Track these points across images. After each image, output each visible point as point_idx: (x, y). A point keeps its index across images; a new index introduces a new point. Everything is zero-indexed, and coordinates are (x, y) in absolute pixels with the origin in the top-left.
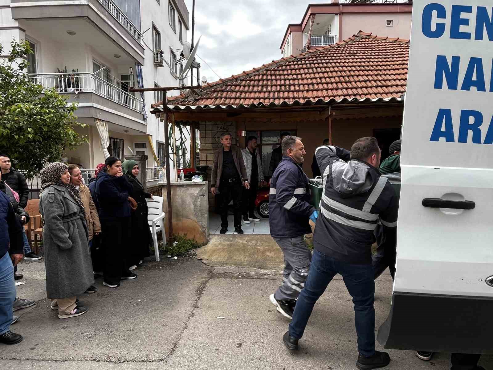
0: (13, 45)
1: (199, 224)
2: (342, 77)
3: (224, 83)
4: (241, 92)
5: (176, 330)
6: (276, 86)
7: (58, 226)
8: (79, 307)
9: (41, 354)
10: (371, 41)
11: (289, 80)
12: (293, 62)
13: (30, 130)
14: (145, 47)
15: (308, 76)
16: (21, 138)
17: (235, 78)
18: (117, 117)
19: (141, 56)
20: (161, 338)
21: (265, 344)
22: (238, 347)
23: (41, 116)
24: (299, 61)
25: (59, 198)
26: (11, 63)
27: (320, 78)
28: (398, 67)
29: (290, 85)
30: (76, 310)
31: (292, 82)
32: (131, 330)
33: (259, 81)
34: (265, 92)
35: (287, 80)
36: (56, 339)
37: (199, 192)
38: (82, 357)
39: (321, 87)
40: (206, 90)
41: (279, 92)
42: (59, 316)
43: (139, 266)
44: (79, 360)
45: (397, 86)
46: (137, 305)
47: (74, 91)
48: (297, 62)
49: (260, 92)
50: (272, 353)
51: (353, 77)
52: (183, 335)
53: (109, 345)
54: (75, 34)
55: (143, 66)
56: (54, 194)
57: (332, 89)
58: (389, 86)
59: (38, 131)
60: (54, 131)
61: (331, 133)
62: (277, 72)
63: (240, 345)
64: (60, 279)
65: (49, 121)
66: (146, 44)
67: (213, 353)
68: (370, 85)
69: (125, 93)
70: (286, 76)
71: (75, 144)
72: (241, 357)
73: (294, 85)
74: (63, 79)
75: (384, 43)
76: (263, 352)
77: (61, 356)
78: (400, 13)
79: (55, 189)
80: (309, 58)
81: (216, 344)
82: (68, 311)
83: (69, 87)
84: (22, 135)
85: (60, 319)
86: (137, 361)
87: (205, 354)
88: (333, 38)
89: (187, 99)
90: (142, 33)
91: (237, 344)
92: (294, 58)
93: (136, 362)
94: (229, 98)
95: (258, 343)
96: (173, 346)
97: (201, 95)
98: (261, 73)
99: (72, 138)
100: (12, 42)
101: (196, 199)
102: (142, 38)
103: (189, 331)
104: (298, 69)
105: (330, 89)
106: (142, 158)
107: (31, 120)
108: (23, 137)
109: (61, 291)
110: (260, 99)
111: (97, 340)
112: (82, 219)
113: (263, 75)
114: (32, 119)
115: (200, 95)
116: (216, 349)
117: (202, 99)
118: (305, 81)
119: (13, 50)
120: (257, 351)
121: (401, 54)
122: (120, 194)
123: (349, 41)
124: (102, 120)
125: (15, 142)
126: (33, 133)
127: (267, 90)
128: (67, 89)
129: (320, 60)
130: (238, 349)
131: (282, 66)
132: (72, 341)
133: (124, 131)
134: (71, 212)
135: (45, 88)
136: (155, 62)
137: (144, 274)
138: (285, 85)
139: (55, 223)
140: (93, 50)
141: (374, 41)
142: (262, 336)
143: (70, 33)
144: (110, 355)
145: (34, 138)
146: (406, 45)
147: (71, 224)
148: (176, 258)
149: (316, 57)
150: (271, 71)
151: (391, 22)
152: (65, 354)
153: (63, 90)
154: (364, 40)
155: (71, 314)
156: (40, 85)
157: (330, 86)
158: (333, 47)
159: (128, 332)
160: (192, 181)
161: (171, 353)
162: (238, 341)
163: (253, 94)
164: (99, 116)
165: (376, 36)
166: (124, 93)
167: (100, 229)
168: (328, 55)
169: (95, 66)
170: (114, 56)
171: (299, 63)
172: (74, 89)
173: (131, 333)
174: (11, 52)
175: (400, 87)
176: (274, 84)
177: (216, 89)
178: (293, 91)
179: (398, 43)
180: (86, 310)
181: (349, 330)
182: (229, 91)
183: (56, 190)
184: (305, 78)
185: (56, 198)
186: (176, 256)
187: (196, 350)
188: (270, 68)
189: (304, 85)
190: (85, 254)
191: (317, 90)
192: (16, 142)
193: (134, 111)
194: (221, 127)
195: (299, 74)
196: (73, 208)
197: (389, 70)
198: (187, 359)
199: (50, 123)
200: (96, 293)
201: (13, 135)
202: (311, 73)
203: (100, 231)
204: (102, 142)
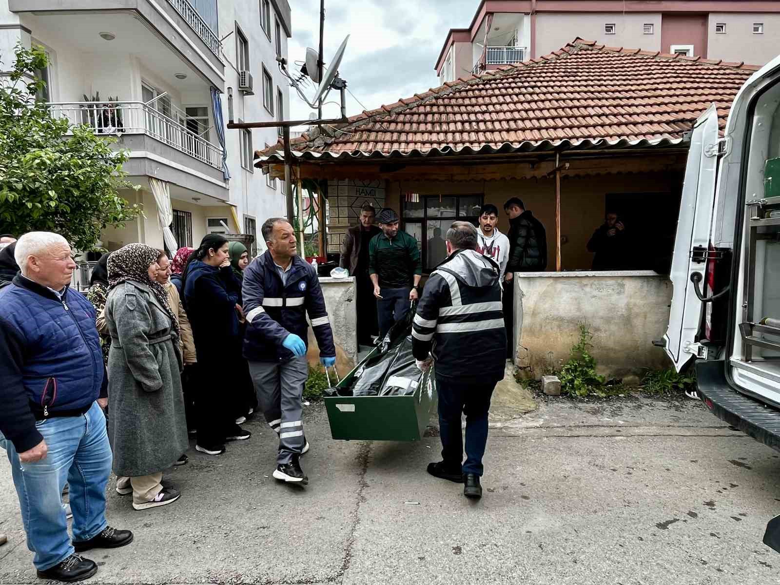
0: (18, 52)
1: (343, 347)
2: (561, 110)
3: (371, 117)
4: (400, 132)
5: (342, 525)
6: (455, 122)
7: (143, 349)
8: (168, 490)
9: (118, 574)
10: (596, 54)
11: (476, 113)
12: (478, 85)
13: (52, 193)
14: (225, 63)
15: (505, 108)
16: (37, 207)
17: (386, 110)
18: (184, 175)
19: (220, 77)
20: (320, 541)
21: (501, 547)
22: (456, 553)
23: (69, 170)
24: (487, 83)
25: (144, 303)
26: (14, 82)
27: (526, 111)
28: (649, 94)
29: (478, 122)
30: (162, 495)
31: (480, 117)
32: (264, 528)
33: (426, 114)
34: (438, 133)
35: (472, 113)
36: (137, 545)
37: (342, 295)
38: (192, 578)
39: (528, 124)
40: (342, 129)
41: (462, 132)
42: (134, 505)
43: (249, 418)
44: (187, 582)
45: (651, 123)
46: (262, 483)
47: (114, 132)
48: (484, 85)
49: (430, 133)
50: (516, 563)
51: (578, 109)
52: (355, 534)
53: (234, 555)
54: (114, 38)
55: (222, 93)
56: (135, 296)
57: (547, 129)
58: (638, 123)
59: (65, 195)
60: (90, 196)
61: (559, 196)
62: (453, 101)
63: (458, 550)
64: (138, 443)
65: (83, 179)
66: (225, 58)
67: (417, 566)
68: (608, 122)
69: (195, 137)
70: (469, 108)
71: (124, 219)
72: (467, 571)
73: (485, 122)
74: (95, 112)
75: (618, 57)
76: (502, 561)
77: (153, 575)
78: (627, 13)
79: (135, 287)
80: (502, 80)
81: (418, 549)
82: (149, 496)
83: (106, 125)
84: (39, 202)
85: (136, 510)
86: (289, 582)
87: (404, 567)
88: (521, 52)
89: (312, 143)
90: (220, 40)
91: (454, 549)
92: (478, 80)
93: (287, 583)
94: (381, 142)
95: (487, 546)
96: (344, 554)
97: (335, 136)
98: (428, 102)
99: (119, 208)
100: (16, 47)
101: (337, 306)
102: (220, 48)
103: (365, 527)
104: (488, 96)
105: (544, 128)
106: (246, 239)
107: (54, 178)
108: (40, 206)
109: (139, 462)
110: (431, 143)
111: (209, 546)
112: (174, 340)
113: (432, 105)
114: (55, 175)
115: (333, 137)
116: (421, 559)
117: (337, 144)
118: (502, 116)
119: (19, 61)
120: (491, 560)
121: (648, 74)
122: (230, 297)
123: (561, 54)
124: (161, 180)
125: (25, 213)
126: (56, 199)
127: (441, 128)
128: (103, 128)
129: (520, 82)
130: (457, 556)
131: (460, 92)
132: (166, 550)
133: (193, 198)
134: (161, 328)
135: (73, 125)
136: (240, 88)
137: (261, 432)
138: (470, 122)
139: (139, 345)
140: (142, 65)
141: (601, 54)
142: (490, 532)
143: (105, 36)
144: (240, 572)
145: (57, 207)
146: (653, 60)
147: (158, 348)
148: (307, 403)
149: (514, 78)
150: (443, 99)
151: (612, 27)
152: (159, 571)
153: (97, 131)
154: (584, 52)
155: (154, 501)
156: (64, 119)
157: (543, 123)
158: (537, 63)
159: (261, 531)
160: (330, 276)
161: (345, 565)
162: (453, 543)
163: (419, 135)
164: (156, 174)
165: (604, 46)
166: (193, 137)
167: (195, 356)
168: (532, 75)
169: (145, 93)
170: (177, 76)
171: (488, 86)
172: (113, 128)
173: (265, 532)
174: (15, 64)
175: (656, 125)
176: (451, 119)
177: (358, 127)
178: (485, 132)
179: (640, 57)
180: (179, 495)
181: (633, 521)
182: (380, 131)
183: (137, 291)
184: (501, 111)
185: (139, 303)
186: (307, 399)
187: (387, 560)
188: (442, 94)
189: (500, 121)
190: (176, 400)
191: (523, 130)
192: (28, 213)
193: (209, 165)
194: (363, 190)
195: (490, 104)
196: (163, 322)
197: (635, 98)
198: (375, 576)
199: (84, 182)
200: (188, 465)
201: (24, 201)
202: (510, 103)
203: (195, 361)
204: (162, 215)
